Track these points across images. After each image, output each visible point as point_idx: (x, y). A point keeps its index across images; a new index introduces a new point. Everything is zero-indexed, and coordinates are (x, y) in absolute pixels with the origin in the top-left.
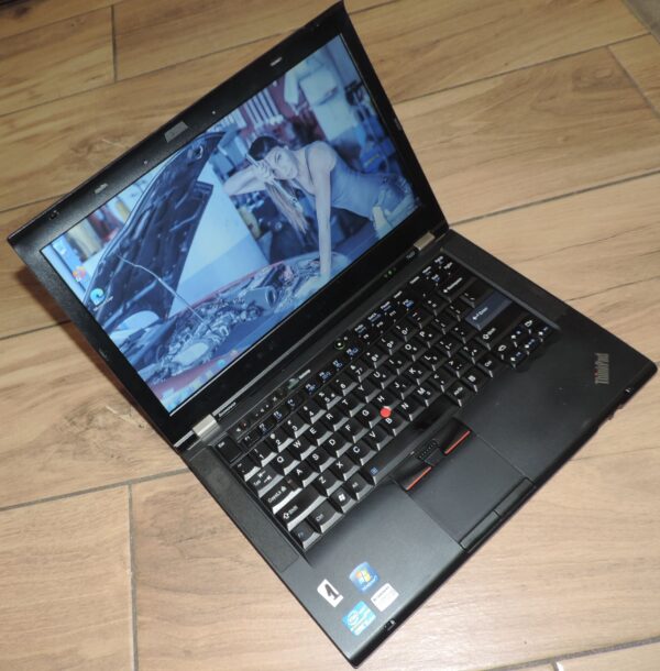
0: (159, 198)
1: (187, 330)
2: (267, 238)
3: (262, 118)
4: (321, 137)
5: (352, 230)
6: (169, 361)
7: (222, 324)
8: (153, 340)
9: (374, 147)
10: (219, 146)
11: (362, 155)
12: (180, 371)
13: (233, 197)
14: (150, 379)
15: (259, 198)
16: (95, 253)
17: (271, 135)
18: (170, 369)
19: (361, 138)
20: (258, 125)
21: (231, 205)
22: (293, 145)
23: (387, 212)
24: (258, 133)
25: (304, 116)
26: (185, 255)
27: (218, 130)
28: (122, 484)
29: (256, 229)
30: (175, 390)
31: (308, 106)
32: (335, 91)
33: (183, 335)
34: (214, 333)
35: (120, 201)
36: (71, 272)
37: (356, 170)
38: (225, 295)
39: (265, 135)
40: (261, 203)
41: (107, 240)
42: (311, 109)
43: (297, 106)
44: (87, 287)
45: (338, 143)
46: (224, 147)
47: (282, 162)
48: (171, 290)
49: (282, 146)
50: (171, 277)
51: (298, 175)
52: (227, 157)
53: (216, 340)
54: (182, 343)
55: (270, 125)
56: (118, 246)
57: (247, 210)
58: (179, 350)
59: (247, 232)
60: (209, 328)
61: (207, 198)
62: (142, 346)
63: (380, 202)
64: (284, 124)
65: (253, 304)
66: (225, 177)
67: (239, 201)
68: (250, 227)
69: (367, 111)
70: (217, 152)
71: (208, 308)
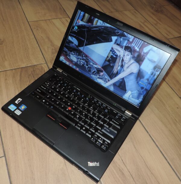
0: (103, 30)
1: (78, 54)
2: (107, 63)
3: (135, 45)
4: (140, 65)
5: (121, 87)
6: (70, 53)
7: (83, 62)
8: (72, 47)
9: (146, 82)
10: (122, 38)
11: (142, 80)
12: (68, 57)
13: (112, 48)
14: (64, 51)
15: (116, 55)
16: (84, 22)
17: (132, 50)
18: (68, 55)
19: (146, 77)
20: (133, 45)
21: (110, 49)
22: (133, 57)
23: (131, 96)
24: (131, 46)
25: (143, 56)
26: (94, 44)
27: (126, 35)
28: (46, 61)
29: (108, 59)
30: (64, 59)
31: (146, 56)
32: (154, 62)
33: (76, 54)
34: (80, 61)
35: (98, 21)
36: (78, 19)
37: (137, 80)
38: (89, 59)
39: (132, 48)
40: (115, 56)
41: (88, 23)
42: (145, 57)
43: (144, 53)
44: (77, 25)
45: (141, 70)
46: (123, 39)
47: (127, 57)
48: (84, 45)
49: (131, 54)
50: (87, 43)
51: (127, 63)
52: (121, 41)
53: (79, 63)
54: (75, 54)
55: (135, 48)
56: (88, 26)
57: (111, 54)
58: (73, 54)
59: (106, 57)
60: (80, 59)
61: (109, 41)
62: (70, 45)
63: (132, 92)
64: (137, 52)
65: (91, 68)
66: (116, 43)
67: (112, 50)
68: (108, 57)
69: (155, 75)
70: (121, 38)
71: (85, 56)
